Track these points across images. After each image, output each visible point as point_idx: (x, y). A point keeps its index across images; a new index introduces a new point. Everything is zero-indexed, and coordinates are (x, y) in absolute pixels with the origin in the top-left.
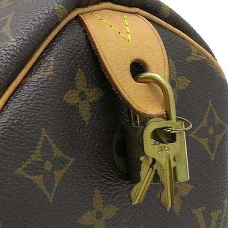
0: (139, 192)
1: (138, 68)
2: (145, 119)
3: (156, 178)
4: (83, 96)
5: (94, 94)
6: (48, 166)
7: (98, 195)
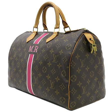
0: (92, 52)
1: (90, 39)
2: (92, 44)
3: (94, 50)
4: (85, 42)
5: (86, 42)
6: (82, 49)
7: (87, 53)
